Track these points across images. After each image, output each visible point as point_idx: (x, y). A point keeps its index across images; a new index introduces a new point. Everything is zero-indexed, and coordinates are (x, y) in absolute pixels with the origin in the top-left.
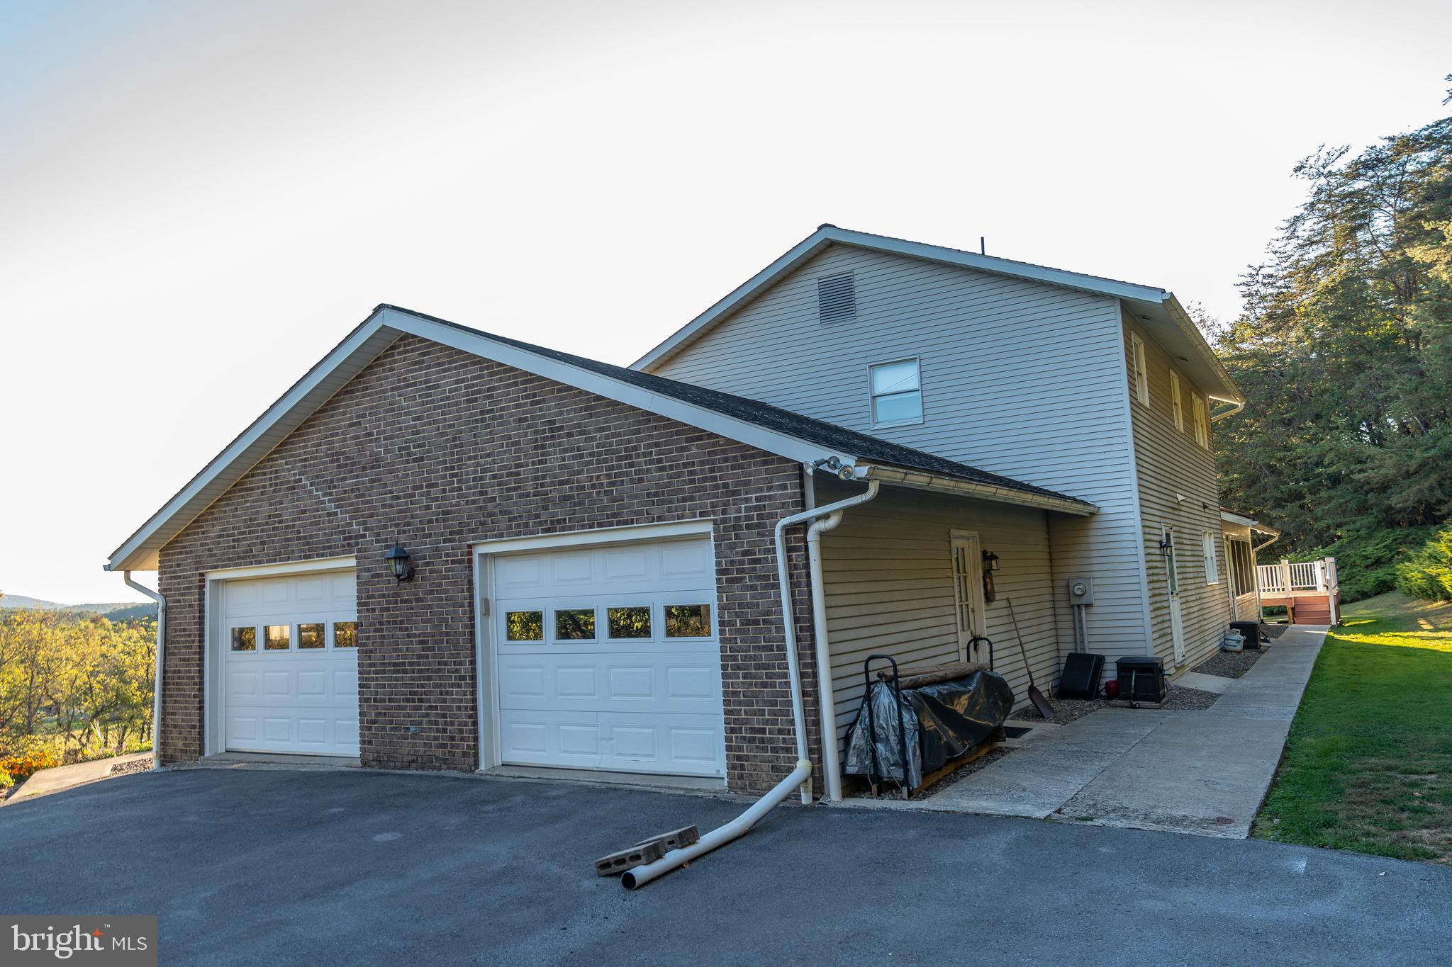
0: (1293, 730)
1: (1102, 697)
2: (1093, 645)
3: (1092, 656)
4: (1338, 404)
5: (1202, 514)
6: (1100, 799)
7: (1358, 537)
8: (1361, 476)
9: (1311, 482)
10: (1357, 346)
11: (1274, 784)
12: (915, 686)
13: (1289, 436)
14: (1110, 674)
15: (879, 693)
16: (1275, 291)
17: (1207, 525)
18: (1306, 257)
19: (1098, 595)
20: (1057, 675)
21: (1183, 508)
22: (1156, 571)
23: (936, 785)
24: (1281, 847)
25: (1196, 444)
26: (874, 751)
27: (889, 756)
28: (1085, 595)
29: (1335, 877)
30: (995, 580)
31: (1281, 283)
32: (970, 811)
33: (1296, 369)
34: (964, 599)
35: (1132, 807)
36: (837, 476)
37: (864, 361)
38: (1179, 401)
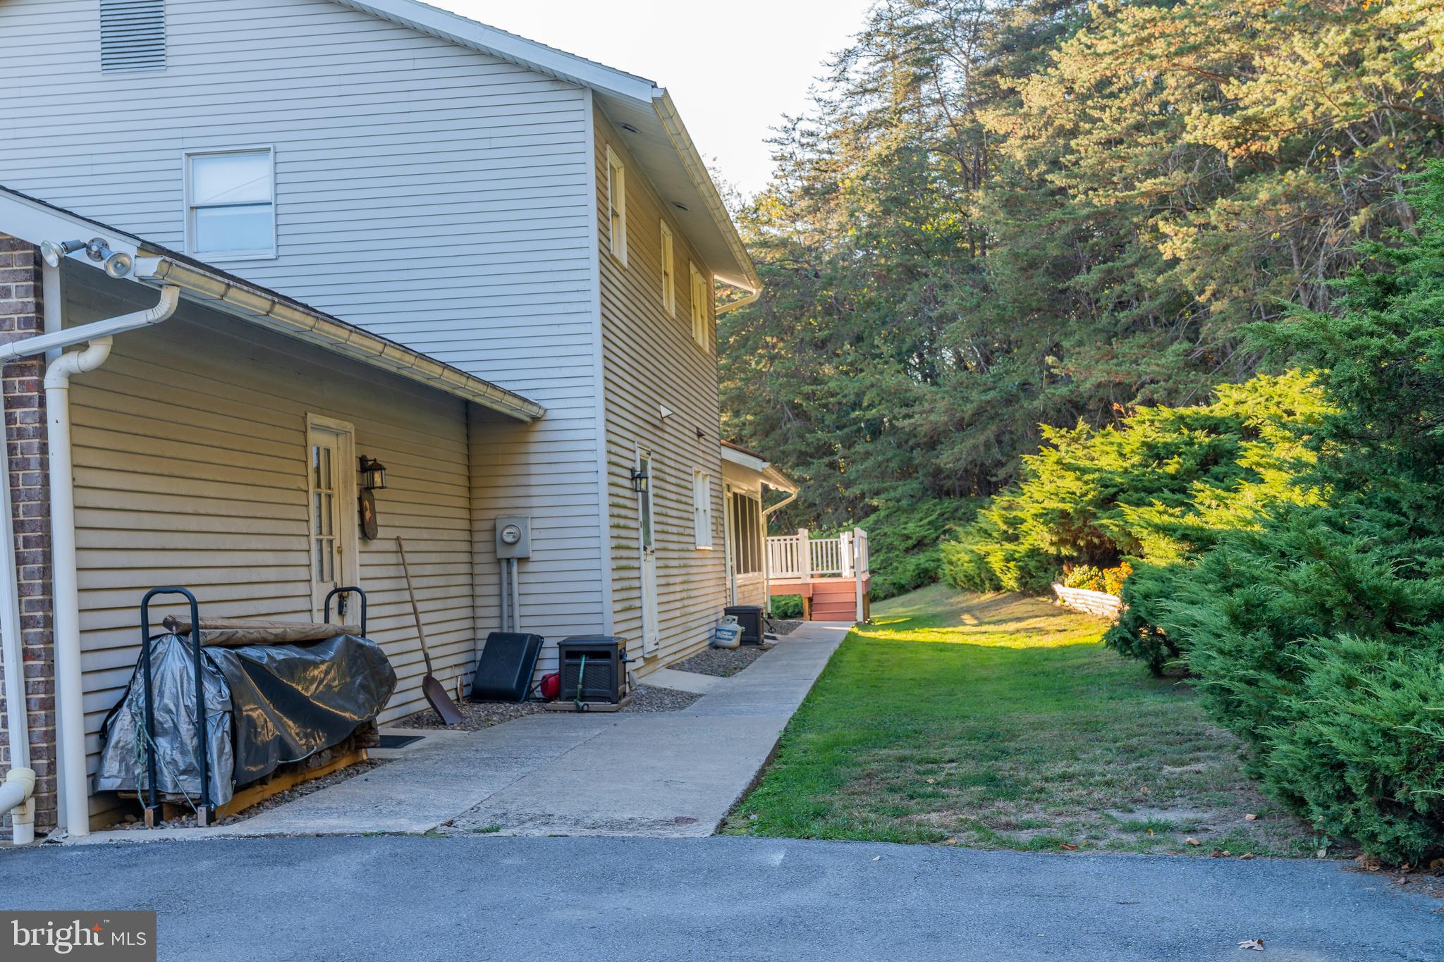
0: (790, 726)
1: (538, 700)
2: (526, 622)
3: (524, 636)
4: (884, 323)
5: (695, 444)
6: (514, 807)
7: (899, 509)
8: (907, 422)
9: (846, 430)
10: (912, 242)
11: (757, 782)
12: (230, 644)
13: (821, 364)
14: (549, 664)
15: (165, 654)
16: (814, 156)
17: (701, 461)
18: (856, 110)
19: (537, 544)
20: (471, 667)
21: (668, 429)
22: (623, 512)
23: (258, 807)
24: (754, 841)
25: (692, 340)
26: (151, 751)
27: (177, 756)
28: (518, 546)
29: (819, 866)
30: (379, 506)
31: (823, 145)
32: (308, 831)
33: (835, 269)
34: (325, 529)
35: (558, 813)
36: (102, 274)
37: (178, 144)
38: (671, 271)
